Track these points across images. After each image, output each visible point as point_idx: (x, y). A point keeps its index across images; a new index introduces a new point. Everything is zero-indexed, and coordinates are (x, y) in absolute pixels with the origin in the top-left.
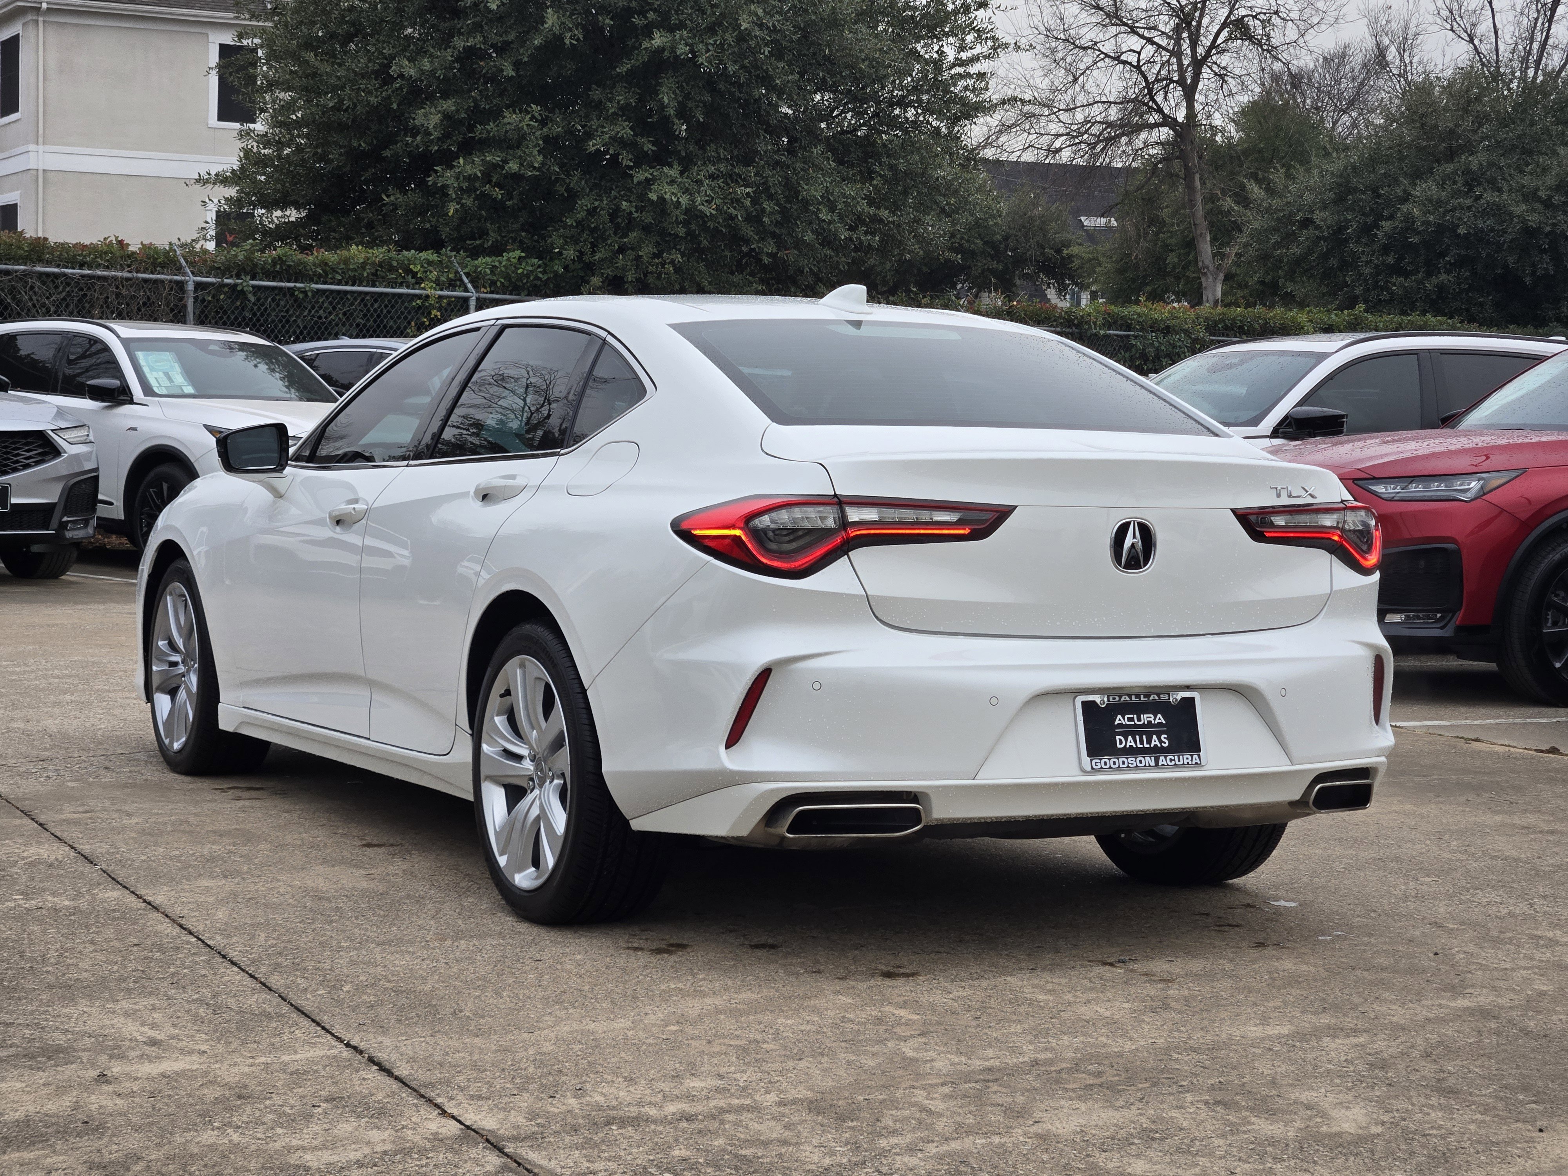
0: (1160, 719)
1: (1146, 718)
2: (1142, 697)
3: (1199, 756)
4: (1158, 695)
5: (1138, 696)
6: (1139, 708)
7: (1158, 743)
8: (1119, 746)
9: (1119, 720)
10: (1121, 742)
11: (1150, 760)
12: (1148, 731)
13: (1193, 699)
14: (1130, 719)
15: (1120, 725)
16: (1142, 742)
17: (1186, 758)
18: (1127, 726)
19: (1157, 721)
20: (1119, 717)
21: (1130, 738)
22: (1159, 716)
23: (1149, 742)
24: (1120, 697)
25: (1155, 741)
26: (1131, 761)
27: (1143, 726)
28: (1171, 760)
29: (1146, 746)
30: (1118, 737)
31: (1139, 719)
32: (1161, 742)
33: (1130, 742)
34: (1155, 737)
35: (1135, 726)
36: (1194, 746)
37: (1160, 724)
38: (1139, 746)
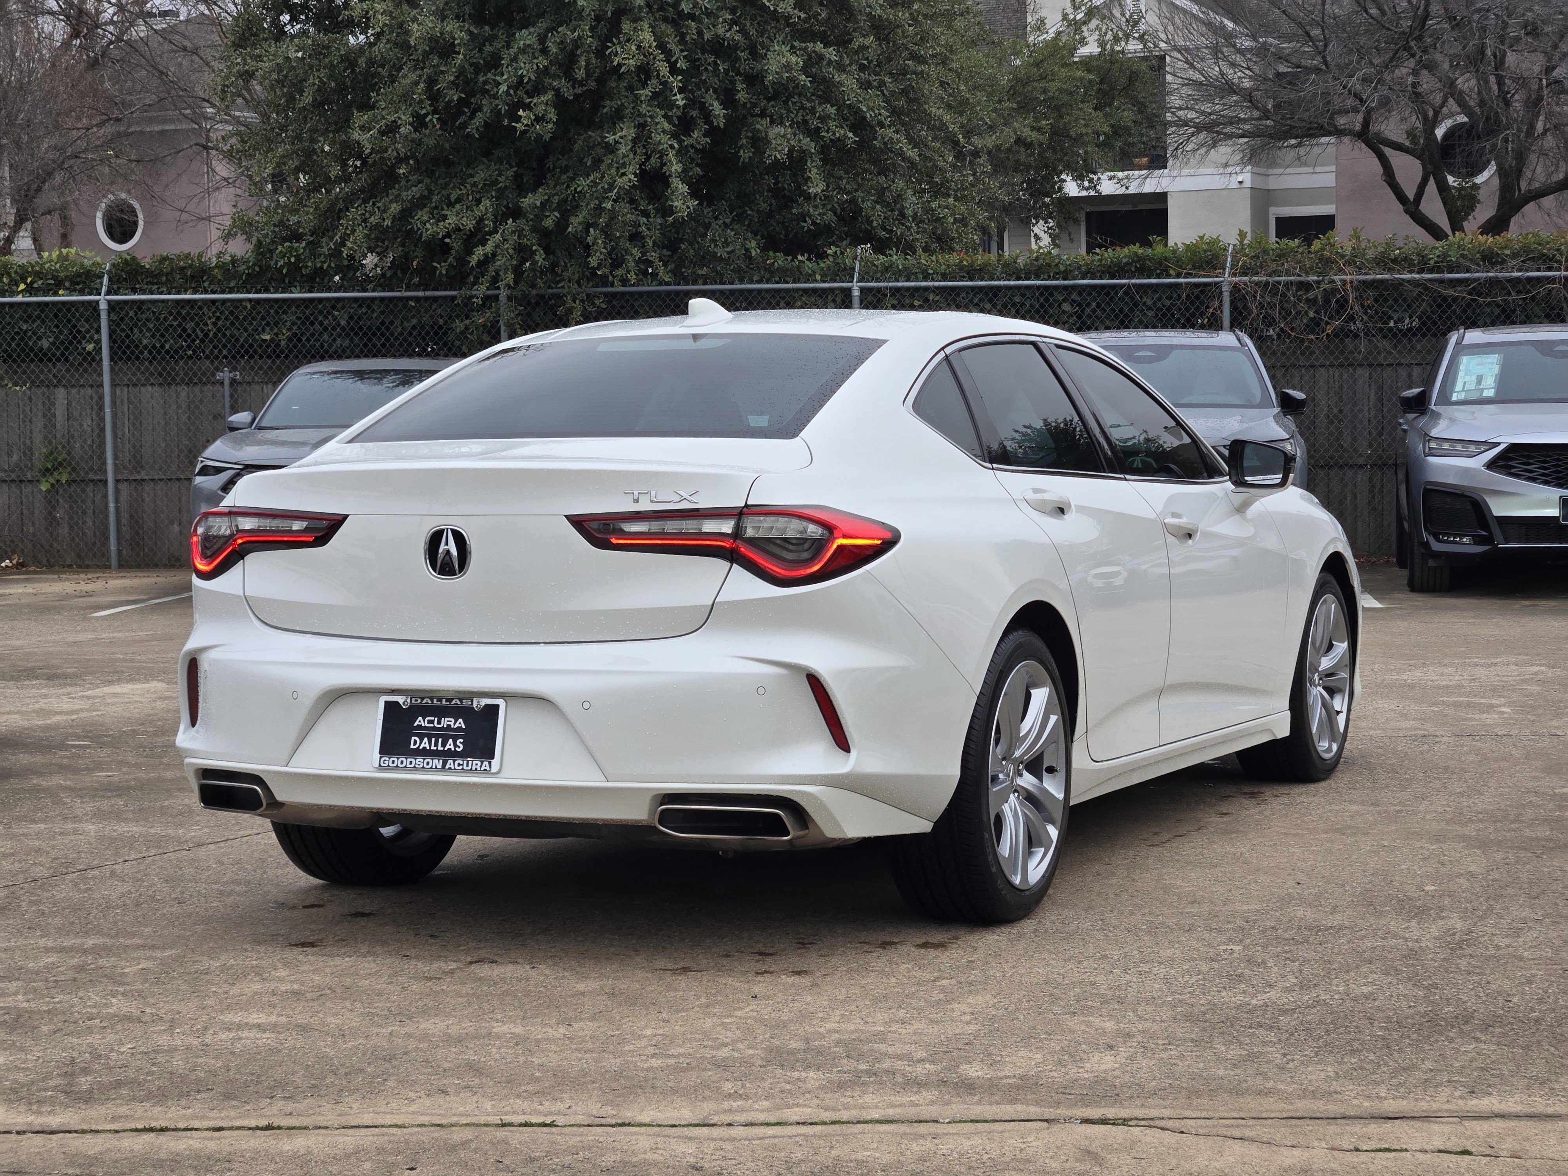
0: (460, 723)
1: (445, 722)
2: (444, 701)
3: (490, 763)
4: (461, 700)
5: (440, 700)
6: (440, 712)
7: (452, 747)
8: (412, 747)
9: (420, 721)
10: (415, 742)
11: (437, 763)
12: (446, 734)
13: (498, 706)
14: (430, 722)
15: (420, 727)
16: (436, 745)
17: (476, 764)
18: (426, 728)
19: (457, 725)
20: (420, 718)
21: (426, 740)
22: (460, 720)
23: (443, 745)
24: (422, 699)
25: (450, 745)
26: (419, 762)
27: (442, 729)
28: (459, 765)
29: (440, 748)
30: (413, 738)
31: (439, 722)
32: (455, 746)
33: (425, 744)
34: (451, 741)
35: (434, 728)
36: (488, 753)
37: (459, 729)
38: (433, 748)
